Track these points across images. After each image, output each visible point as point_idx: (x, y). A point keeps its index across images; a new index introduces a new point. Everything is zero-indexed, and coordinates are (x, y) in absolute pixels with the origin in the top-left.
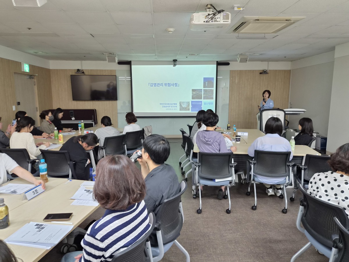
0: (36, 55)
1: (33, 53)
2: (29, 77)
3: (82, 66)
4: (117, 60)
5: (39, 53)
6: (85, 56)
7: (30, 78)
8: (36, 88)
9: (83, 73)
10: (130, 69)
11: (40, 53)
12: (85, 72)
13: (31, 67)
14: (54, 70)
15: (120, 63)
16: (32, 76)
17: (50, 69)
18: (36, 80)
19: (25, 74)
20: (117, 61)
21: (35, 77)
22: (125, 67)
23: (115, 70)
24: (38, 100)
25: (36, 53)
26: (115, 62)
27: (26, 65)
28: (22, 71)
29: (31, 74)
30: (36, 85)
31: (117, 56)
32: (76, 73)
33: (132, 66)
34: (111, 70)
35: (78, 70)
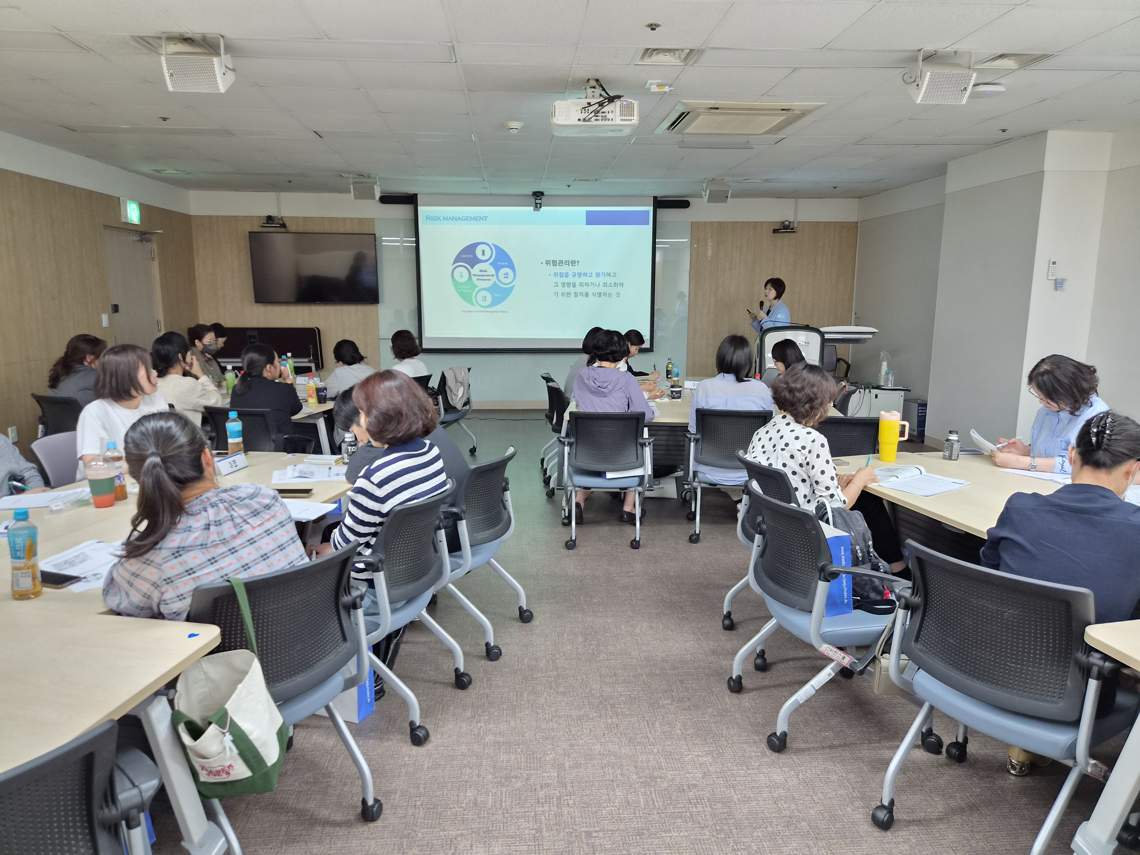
0: (158, 177)
1: (151, 172)
2: (139, 238)
3: (279, 209)
4: (379, 193)
5: (166, 172)
6: (290, 182)
7: (141, 241)
8: (155, 267)
9: (283, 226)
10: (413, 217)
11: (170, 171)
12: (287, 224)
13: (145, 209)
14: (202, 217)
15: (387, 199)
16: (148, 236)
17: (189, 216)
18: (155, 247)
19: (128, 228)
20: (378, 195)
21: (154, 238)
22: (402, 211)
23: (373, 219)
24: (163, 299)
25: (158, 171)
26: (373, 197)
27: (132, 204)
28: (123, 220)
29: (143, 229)
30: (157, 258)
31: (378, 183)
32: (263, 226)
33: (420, 209)
34: (360, 220)
35: (270, 218)
